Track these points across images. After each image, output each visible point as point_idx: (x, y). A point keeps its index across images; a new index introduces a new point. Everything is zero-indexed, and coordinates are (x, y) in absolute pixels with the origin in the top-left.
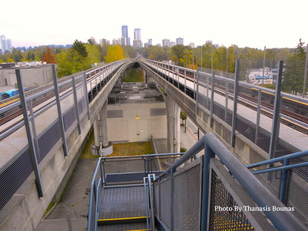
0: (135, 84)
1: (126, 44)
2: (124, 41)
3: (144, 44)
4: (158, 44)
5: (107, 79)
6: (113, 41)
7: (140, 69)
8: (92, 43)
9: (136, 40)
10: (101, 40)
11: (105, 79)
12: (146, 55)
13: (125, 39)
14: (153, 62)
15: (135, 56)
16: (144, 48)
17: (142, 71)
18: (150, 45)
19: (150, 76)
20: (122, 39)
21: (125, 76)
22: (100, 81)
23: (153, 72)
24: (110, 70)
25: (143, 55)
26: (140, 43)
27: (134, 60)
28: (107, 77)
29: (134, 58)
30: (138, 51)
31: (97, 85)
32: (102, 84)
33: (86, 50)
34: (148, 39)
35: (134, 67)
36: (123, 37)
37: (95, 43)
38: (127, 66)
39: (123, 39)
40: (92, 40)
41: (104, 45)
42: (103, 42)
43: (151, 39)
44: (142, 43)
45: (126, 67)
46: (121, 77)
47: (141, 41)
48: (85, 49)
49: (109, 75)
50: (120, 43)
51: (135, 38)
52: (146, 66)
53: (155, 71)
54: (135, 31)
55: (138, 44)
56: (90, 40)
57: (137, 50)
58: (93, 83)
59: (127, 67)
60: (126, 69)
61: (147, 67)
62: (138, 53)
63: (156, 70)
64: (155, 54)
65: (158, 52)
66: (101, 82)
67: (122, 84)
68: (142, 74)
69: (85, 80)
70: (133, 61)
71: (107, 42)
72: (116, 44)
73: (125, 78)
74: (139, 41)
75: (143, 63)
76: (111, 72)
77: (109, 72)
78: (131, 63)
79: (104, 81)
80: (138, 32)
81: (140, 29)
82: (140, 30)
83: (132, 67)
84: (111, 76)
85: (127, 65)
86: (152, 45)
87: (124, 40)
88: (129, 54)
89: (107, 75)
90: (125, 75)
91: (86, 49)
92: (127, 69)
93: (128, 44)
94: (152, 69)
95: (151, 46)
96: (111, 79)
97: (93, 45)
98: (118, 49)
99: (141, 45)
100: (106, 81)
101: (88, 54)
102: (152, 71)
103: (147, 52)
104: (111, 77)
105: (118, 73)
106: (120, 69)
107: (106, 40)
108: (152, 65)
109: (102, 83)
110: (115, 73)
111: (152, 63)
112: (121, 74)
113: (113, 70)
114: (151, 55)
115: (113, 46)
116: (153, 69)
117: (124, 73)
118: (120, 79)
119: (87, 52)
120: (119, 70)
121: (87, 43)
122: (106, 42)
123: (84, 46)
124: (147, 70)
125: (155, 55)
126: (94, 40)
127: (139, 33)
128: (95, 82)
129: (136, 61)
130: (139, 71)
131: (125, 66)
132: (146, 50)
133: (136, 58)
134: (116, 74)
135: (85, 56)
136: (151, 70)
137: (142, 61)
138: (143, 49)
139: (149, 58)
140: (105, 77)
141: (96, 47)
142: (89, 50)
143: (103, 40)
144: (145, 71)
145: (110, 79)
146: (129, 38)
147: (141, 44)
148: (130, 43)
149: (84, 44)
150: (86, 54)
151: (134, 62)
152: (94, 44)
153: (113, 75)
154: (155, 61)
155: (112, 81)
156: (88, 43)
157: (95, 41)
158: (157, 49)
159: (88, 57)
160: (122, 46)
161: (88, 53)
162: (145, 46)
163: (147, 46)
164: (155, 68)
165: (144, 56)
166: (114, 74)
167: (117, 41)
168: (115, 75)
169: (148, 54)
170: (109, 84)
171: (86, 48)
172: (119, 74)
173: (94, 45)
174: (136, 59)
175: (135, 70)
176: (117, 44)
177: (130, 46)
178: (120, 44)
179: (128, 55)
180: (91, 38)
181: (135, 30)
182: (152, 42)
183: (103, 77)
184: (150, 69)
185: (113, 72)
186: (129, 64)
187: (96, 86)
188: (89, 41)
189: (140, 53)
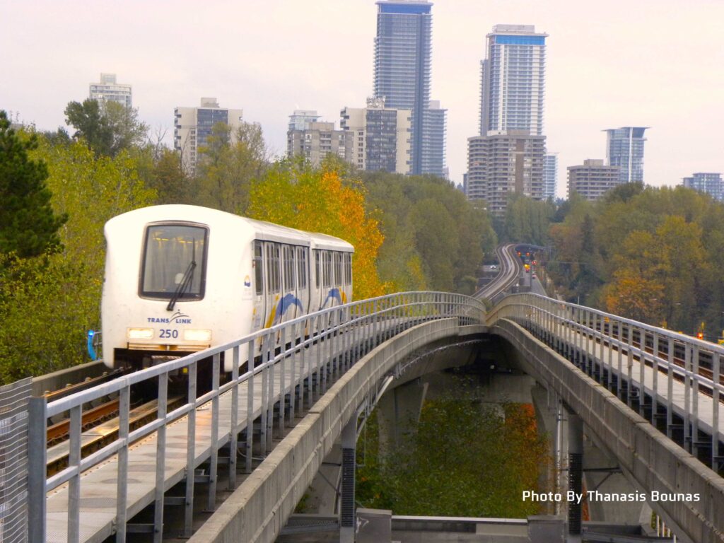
0: (470, 527)
1: (403, 167)
2: (392, 141)
3: (573, 171)
4: (698, 176)
5: (223, 469)
6: (295, 134)
7: (521, 396)
8: (107, 136)
9: (500, 130)
10: (190, 121)
11: (205, 466)
12: (585, 273)
13: (404, 117)
14: (649, 343)
15: (479, 273)
16: (565, 207)
17: (538, 416)
18: (620, 181)
19: (610, 471)
20: (372, 116)
21: (376, 447)
22: (159, 480)
23: (648, 437)
24: (257, 389)
25: (550, 270)
26: (527, 164)
27: (466, 312)
28: (224, 451)
29: (472, 289)
30: (505, 234)
31: (126, 518)
32: (167, 508)
33: (46, 197)
34: (612, 132)
35: (464, 371)
36: (380, 106)
37: (135, 143)
38: (403, 361)
39: (379, 123)
40: (102, 111)
41: (207, 161)
42: (201, 133)
43: (639, 132)
44: (553, 158)
45: (390, 372)
46: (347, 452)
47: (539, 142)
48: (36, 187)
49: (242, 436)
50: (357, 156)
51: (488, 118)
52: (578, 371)
53: (661, 426)
54: (493, 51)
55: (512, 169)
56: (91, 106)
57: (496, 224)
58: (97, 502)
59: (400, 370)
60: (395, 390)
61: (592, 382)
62: (505, 249)
63: (678, 420)
64: (668, 268)
65: (698, 253)
66: (164, 489)
67: (347, 520)
68: (541, 444)
69: (32, 452)
70: (463, 321)
71: (242, 134)
72: (315, 159)
73: (374, 470)
74: (520, 142)
75: (548, 338)
76: (257, 403)
77: (243, 407)
78: (440, 332)
79: (190, 489)
80: (526, 59)
81: (540, 40)
82: (536, 48)
83: (449, 371)
84: (257, 437)
85: (404, 350)
86: (639, 184)
87: (393, 130)
88: (424, 254)
89: (223, 432)
90: (383, 439)
91: (51, 184)
92: (404, 389)
93: (426, 168)
94: (635, 406)
95: (631, 192)
96: (262, 472)
97: (112, 153)
98: (330, 207)
99: (536, 184)
100: (213, 487)
101: (62, 232)
102: (633, 423)
103: (587, 246)
104: (259, 456)
105: (323, 414)
106: (340, 384)
107: (233, 122)
108: (636, 364)
109: (176, 500)
110: (299, 418)
111: (637, 351)
112: (346, 432)
113: (277, 391)
114: (628, 277)
115: (294, 177)
116: (648, 399)
117: (373, 420)
118: (339, 472)
119: (56, 214)
120: (329, 396)
121: (62, 134)
122: (233, 140)
123: (32, 156)
124: (586, 406)
125: (661, 273)
126: (121, 110)
127: (525, 74)
128: (113, 488)
129: (486, 322)
130: (510, 408)
131: (387, 356)
132: (588, 224)
133: (488, 293)
134: (303, 427)
135: (28, 253)
136: (626, 409)
137: (546, 325)
138: (559, 218)
139: (611, 301)
140: (204, 446)
141: (141, 170)
142: (78, 197)
143: (203, 114)
144: (560, 411)
145: (244, 471)
146: (439, 115)
147: (537, 172)
148: (438, 158)
149: (34, 140)
150: (48, 227)
151: (467, 330)
152: (124, 144)
153: (279, 438)
154: (664, 330)
155: (262, 489)
156: (71, 131)
157: (128, 123)
158: (688, 220)
159: (60, 260)
160: (370, 178)
161: (65, 219)
162: (572, 193)
163: (596, 195)
164: (662, 391)
165: (558, 284)
166: (290, 427)
167: (326, 134)
168: (292, 438)
169: (599, 265)
170: (241, 513)
171: (45, 174)
172: (331, 431)
173: (124, 154)
174: (490, 306)
175: (475, 404)
176: (330, 158)
177: (438, 180)
178: (355, 160)
179: (415, 266)
180: (95, 89)
181: (496, 40)
182: (639, 154)
183: (191, 446)
184: (616, 401)
185: (276, 409)
186: (424, 338)
187: (114, 524)
188: (82, 114)
189: (522, 254)
